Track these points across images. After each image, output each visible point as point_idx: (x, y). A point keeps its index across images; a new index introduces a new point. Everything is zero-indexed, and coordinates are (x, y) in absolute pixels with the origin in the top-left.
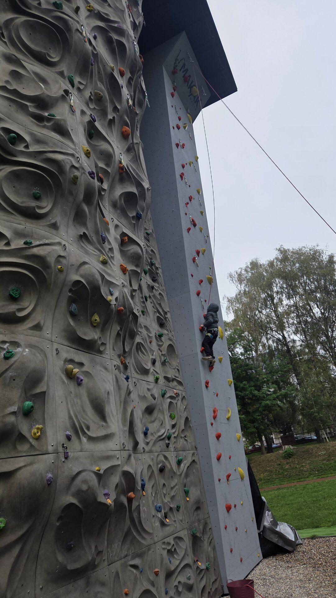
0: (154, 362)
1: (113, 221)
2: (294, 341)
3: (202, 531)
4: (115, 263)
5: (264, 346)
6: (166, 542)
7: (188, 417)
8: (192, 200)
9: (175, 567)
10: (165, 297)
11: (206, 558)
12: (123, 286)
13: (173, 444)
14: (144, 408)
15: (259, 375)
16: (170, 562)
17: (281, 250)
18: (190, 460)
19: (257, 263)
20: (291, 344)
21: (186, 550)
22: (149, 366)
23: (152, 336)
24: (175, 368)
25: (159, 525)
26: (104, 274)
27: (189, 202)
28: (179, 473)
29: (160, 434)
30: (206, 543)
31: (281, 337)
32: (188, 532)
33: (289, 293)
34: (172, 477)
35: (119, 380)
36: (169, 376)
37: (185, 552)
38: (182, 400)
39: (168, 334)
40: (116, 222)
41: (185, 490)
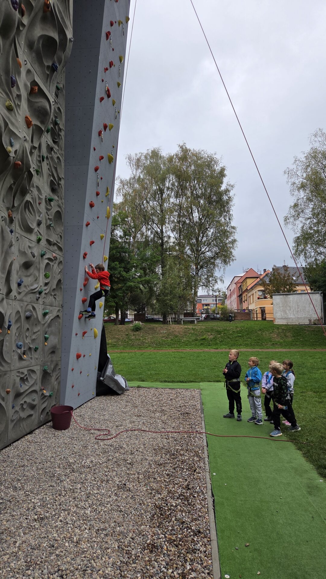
0: (39, 224)
1: (25, 64)
2: (169, 237)
3: (52, 369)
4: (20, 112)
5: (142, 234)
6: (21, 372)
7: (61, 279)
8: (113, 67)
9: (25, 390)
10: (62, 163)
11: (51, 389)
12: (25, 140)
13: (43, 298)
14: (22, 262)
15: (131, 259)
16: (21, 386)
17: (183, 148)
18: (55, 314)
19: (158, 153)
20: (166, 239)
21: (36, 380)
22: (34, 226)
23: (42, 198)
24: (58, 233)
25: (17, 359)
26: (7, 121)
27: (109, 68)
28: (43, 323)
29: (33, 287)
30: (53, 379)
31: (159, 230)
32: (40, 368)
33: (177, 192)
34: (36, 324)
35: (4, 231)
36: (52, 240)
37: (35, 382)
38: (59, 264)
39: (58, 200)
40: (29, 66)
41: (45, 337)
